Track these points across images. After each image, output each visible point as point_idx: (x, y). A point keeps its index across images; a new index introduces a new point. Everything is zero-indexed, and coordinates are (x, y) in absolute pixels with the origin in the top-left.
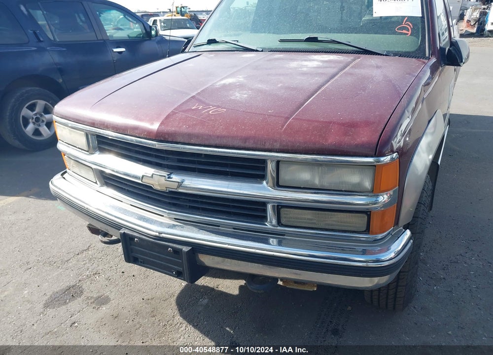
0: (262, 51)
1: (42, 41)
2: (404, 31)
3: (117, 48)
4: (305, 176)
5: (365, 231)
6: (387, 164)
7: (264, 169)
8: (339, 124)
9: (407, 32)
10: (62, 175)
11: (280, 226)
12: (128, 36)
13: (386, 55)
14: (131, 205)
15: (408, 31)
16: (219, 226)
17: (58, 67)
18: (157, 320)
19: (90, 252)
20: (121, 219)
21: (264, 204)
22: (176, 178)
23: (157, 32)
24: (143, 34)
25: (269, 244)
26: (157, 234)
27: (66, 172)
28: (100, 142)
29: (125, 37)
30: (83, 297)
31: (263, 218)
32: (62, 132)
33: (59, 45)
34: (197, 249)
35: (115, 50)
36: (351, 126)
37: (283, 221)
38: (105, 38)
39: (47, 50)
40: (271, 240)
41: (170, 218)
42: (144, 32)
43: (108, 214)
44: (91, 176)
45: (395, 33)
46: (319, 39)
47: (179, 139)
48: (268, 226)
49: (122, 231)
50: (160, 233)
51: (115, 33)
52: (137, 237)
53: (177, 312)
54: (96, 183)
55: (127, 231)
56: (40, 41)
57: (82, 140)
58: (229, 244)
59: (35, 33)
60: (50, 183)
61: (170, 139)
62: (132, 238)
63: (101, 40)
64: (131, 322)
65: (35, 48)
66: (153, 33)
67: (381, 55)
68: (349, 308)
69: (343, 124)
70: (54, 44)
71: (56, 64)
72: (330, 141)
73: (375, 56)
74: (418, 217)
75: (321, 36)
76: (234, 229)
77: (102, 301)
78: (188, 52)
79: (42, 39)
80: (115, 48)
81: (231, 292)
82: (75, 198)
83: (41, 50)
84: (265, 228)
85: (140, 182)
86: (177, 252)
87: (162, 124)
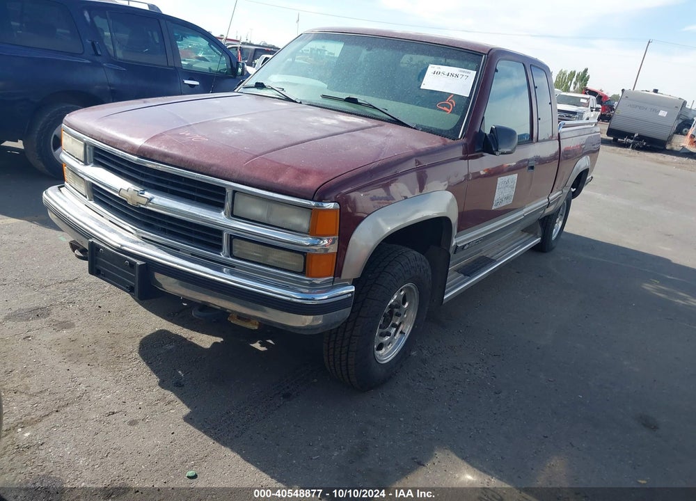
0: (301, 103)
1: (100, 55)
2: (445, 109)
3: (189, 80)
4: (257, 211)
5: (301, 273)
6: (329, 210)
7: (223, 198)
8: (296, 169)
9: (447, 110)
10: (59, 187)
11: (232, 257)
12: (210, 69)
13: (414, 128)
14: (110, 221)
15: (449, 109)
16: (179, 250)
17: (112, 88)
18: (113, 351)
19: (74, 284)
20: (94, 230)
21: (220, 233)
22: (148, 194)
23: (243, 69)
24: (228, 69)
25: (222, 272)
26: (120, 246)
27: (64, 186)
28: (96, 155)
29: (206, 69)
30: (47, 319)
31: (219, 248)
32: (66, 140)
33: (120, 63)
34: (151, 266)
35: (186, 82)
36: (304, 172)
37: (235, 253)
38: (177, 65)
39: (103, 67)
40: (225, 269)
41: (138, 236)
42: (230, 67)
43: (85, 224)
44: (83, 189)
45: (435, 108)
46: (359, 101)
47: (155, 157)
48: (223, 256)
49: (90, 240)
50: (122, 246)
51: (196, 63)
52: (102, 247)
53: (136, 349)
54: (86, 197)
55: (95, 241)
56: (97, 54)
57: (79, 150)
58: (178, 264)
59: (93, 44)
60: (44, 193)
61: (148, 157)
62: (98, 248)
63: (172, 67)
64: (85, 348)
65: (89, 62)
66: (240, 70)
67: (410, 127)
68: (315, 380)
69: (299, 170)
70: (113, 61)
71: (110, 85)
72: (279, 181)
73: (403, 127)
74: (381, 285)
75: (361, 99)
76: (192, 255)
77: (66, 325)
78: (237, 92)
79: (99, 53)
80: (186, 79)
81: (203, 345)
82: (61, 207)
83: (96, 65)
84: (218, 257)
85: (117, 195)
86: (132, 265)
87: (147, 141)
